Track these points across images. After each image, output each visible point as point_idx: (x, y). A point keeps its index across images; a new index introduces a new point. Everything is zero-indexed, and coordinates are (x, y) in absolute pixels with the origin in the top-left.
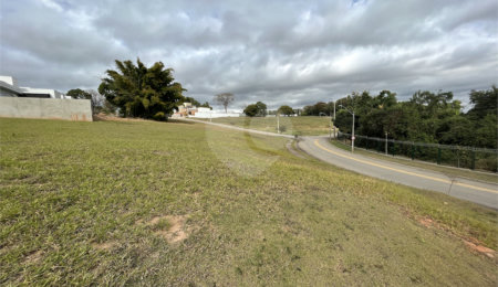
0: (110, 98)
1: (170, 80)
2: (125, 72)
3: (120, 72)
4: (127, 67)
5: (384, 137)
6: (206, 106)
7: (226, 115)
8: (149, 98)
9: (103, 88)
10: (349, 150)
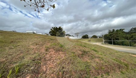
0: (51, 34)
1: (62, 30)
2: (54, 29)
3: (53, 29)
4: (54, 28)
5: (112, 40)
6: (72, 36)
7: (77, 38)
8: (58, 34)
9: (50, 33)
10: (103, 44)
